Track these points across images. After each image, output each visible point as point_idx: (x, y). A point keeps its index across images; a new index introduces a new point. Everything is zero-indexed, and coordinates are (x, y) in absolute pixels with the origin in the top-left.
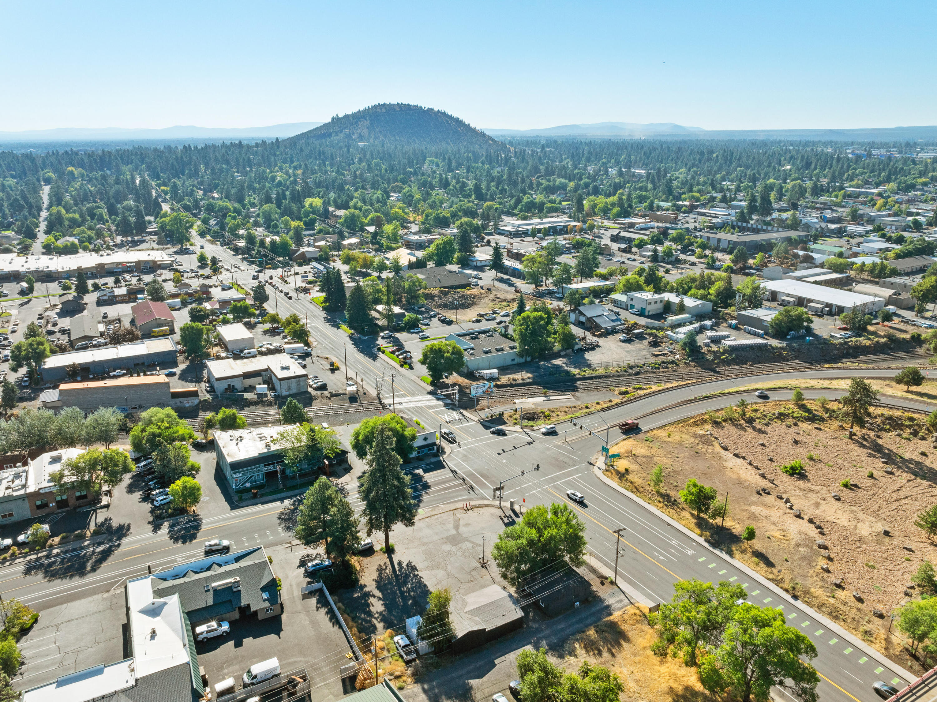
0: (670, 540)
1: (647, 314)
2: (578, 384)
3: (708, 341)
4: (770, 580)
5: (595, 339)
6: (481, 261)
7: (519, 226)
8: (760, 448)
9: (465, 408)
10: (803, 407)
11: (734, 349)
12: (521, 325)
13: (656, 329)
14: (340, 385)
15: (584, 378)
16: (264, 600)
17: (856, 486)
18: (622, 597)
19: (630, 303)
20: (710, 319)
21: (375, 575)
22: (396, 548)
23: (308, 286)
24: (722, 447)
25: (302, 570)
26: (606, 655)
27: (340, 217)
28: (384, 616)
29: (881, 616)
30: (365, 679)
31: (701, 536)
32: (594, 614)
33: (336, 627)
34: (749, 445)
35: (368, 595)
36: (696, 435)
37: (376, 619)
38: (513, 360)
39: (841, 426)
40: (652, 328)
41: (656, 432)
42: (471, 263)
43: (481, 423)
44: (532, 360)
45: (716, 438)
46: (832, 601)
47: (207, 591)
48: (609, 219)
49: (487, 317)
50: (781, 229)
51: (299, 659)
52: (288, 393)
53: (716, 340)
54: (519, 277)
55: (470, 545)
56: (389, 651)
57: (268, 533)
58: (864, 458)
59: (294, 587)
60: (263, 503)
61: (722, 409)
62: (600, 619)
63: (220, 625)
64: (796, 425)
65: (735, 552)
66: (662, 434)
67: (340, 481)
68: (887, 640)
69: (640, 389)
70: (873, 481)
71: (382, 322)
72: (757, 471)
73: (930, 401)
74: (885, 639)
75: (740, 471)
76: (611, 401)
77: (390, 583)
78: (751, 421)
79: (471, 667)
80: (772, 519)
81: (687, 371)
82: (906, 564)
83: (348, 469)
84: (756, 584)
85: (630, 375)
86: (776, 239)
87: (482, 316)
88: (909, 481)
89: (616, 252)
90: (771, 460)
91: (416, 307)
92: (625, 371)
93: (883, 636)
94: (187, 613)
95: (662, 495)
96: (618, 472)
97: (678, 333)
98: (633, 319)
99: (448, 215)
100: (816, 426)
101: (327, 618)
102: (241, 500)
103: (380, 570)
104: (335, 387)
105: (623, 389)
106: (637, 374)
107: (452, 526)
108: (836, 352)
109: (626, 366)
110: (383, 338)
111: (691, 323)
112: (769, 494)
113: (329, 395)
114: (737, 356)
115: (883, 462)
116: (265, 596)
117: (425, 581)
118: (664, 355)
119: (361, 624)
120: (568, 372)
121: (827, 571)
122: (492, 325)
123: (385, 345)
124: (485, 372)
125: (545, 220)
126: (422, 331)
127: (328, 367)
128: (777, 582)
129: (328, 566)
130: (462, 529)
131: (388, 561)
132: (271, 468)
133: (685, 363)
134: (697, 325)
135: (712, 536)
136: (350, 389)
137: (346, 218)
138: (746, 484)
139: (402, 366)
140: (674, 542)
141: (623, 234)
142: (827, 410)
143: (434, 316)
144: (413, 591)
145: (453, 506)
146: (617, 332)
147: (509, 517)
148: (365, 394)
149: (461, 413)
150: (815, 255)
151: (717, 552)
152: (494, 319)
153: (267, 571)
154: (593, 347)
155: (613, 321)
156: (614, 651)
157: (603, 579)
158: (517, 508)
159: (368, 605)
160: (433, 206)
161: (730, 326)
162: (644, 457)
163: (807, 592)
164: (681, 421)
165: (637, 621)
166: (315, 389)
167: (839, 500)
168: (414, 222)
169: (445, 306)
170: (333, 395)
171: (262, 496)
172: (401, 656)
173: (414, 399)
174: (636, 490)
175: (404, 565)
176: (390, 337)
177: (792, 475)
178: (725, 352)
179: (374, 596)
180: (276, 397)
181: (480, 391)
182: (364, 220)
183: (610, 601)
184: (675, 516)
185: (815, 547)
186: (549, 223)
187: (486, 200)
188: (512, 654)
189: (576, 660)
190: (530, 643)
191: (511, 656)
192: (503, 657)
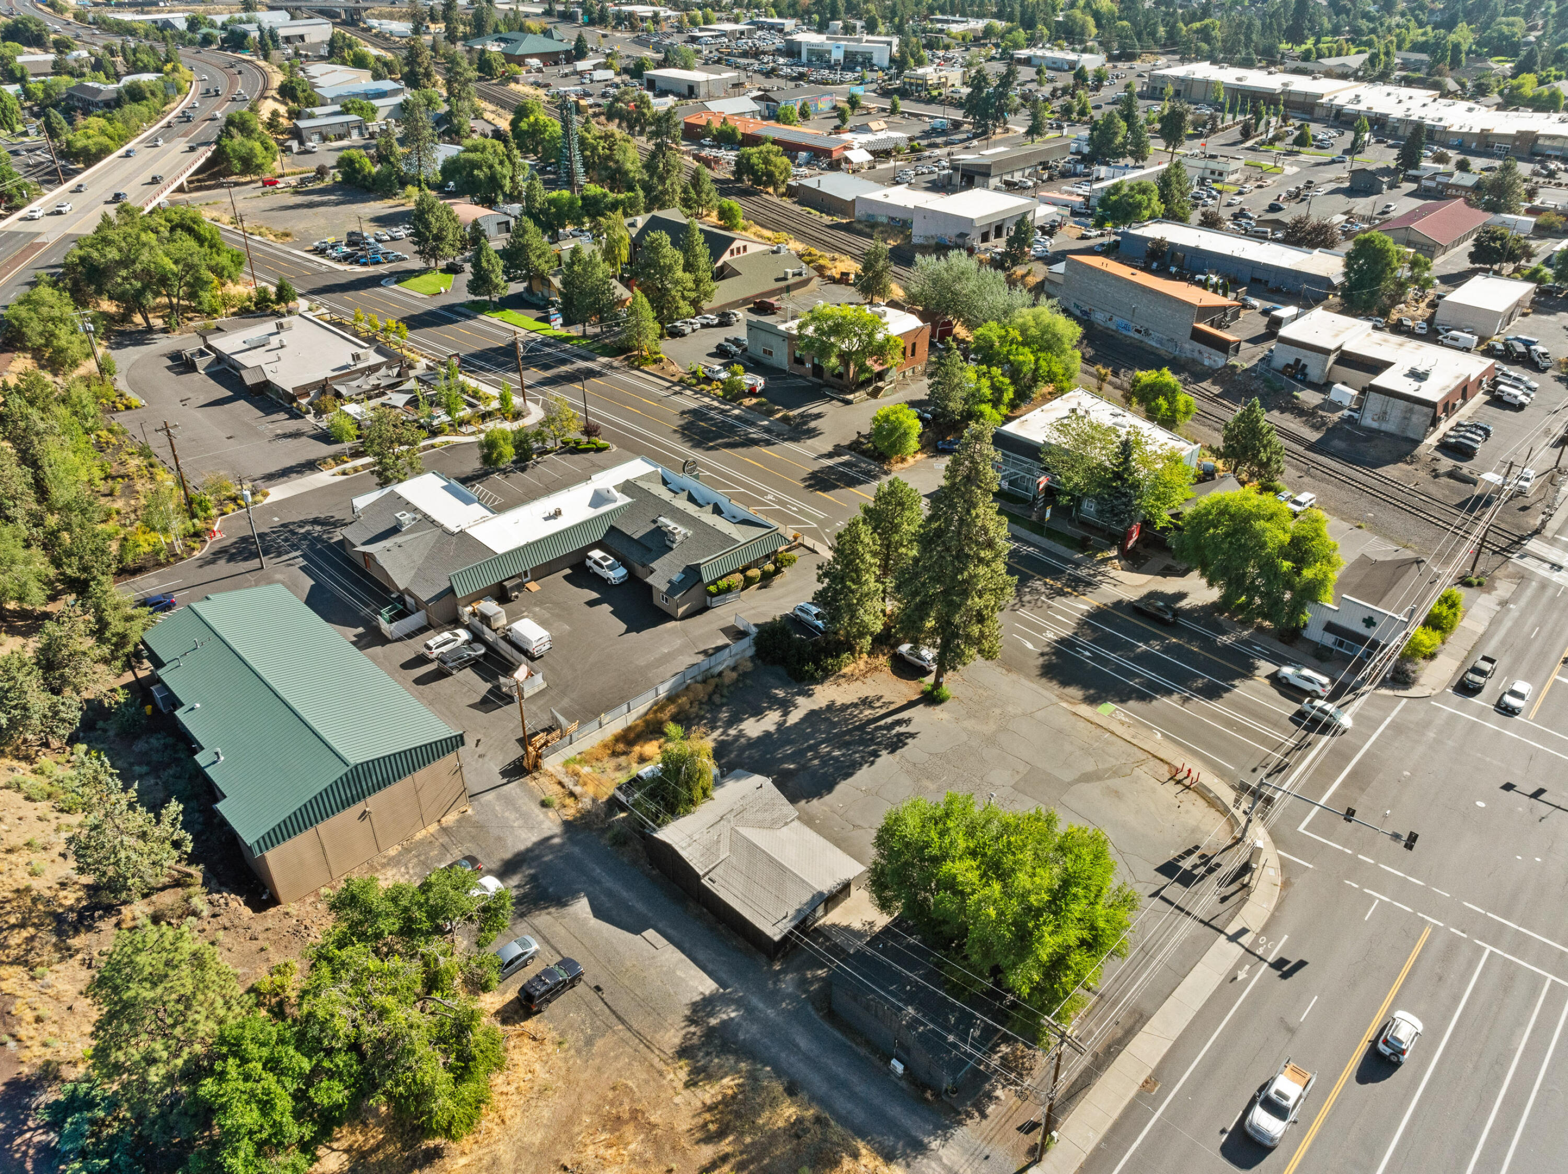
21: (847, 700)
28: (737, 740)
35: (786, 705)
37: (724, 733)
52: (1375, 425)
67: (1120, 573)
77: (834, 725)
79: (626, 895)
83: (1171, 573)
107: (1090, 768)
113: (1445, 470)
117: (863, 772)
130: (1088, 788)
131: (900, 704)
144: (825, 761)
148: (1525, 509)
156: (727, 1168)
159: (758, 713)
170: (1453, 474)
175: (901, 730)
179: (785, 716)
183: (945, 1151)
188: (679, 955)
189: (679, 1085)
190: (722, 984)
191: (670, 956)
192: (665, 942)
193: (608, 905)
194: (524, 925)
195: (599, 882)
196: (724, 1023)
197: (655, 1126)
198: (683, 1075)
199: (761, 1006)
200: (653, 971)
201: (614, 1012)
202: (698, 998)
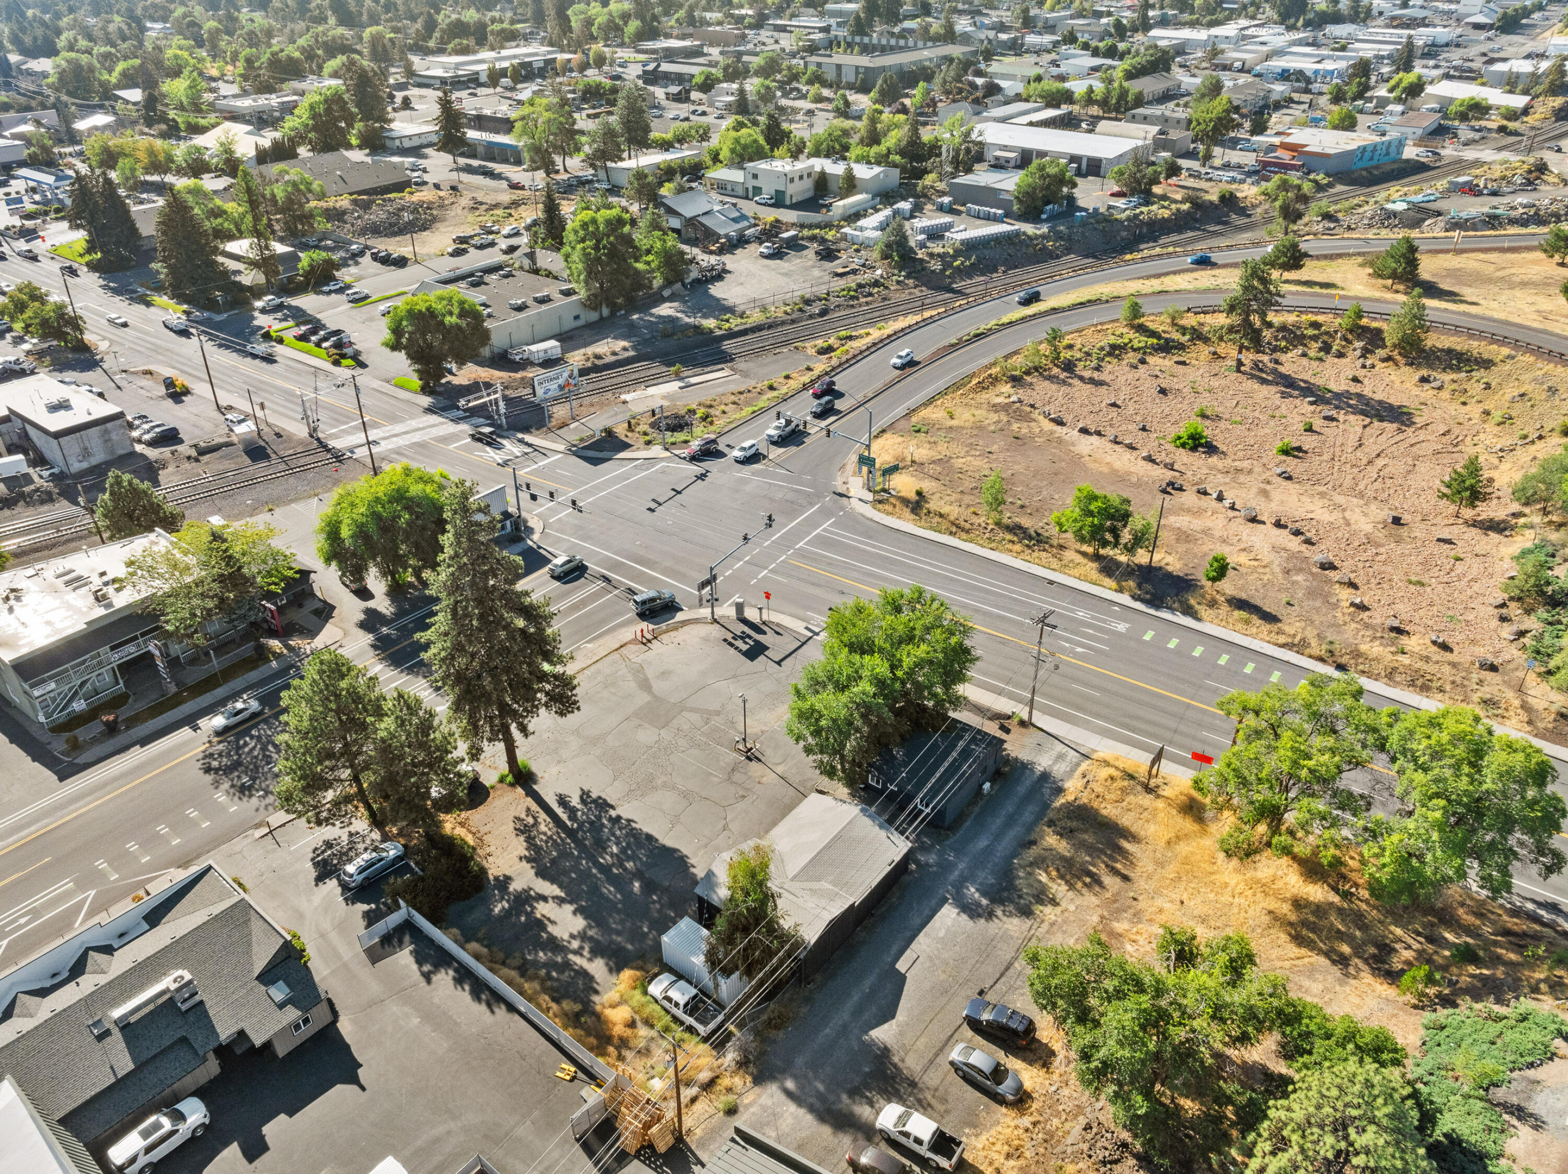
0: (1073, 611)
1: (788, 202)
2: (727, 345)
3: (923, 237)
4: (1283, 646)
5: (713, 259)
6: (410, 137)
7: (458, 66)
8: (1113, 412)
9: (526, 429)
10: (1142, 329)
11: (970, 246)
12: (583, 240)
13: (818, 226)
14: (209, 426)
15: (732, 335)
16: (281, 1006)
17: (1299, 449)
18: (1060, 747)
19: (751, 183)
20: (904, 199)
21: (519, 846)
22: (535, 768)
23: (29, 224)
24: (1053, 420)
25: (332, 885)
26: (1108, 880)
27: (45, 75)
28: (591, 939)
29: (1493, 668)
30: (647, 1126)
31: (1120, 590)
32: (1028, 798)
33: (501, 1011)
34: (1091, 408)
35: (525, 899)
36: (995, 408)
37: (578, 952)
38: (577, 318)
39: (1215, 353)
40: (810, 227)
41: (925, 413)
42: (388, 143)
43: (575, 454)
44: (613, 314)
45: (1032, 406)
46: (1405, 660)
47: (100, 1038)
48: (622, 45)
49: (476, 241)
50: (930, 44)
51: (440, 1130)
52: (85, 465)
53: (935, 234)
54: (505, 161)
55: (695, 718)
56: (649, 1024)
57: (193, 814)
58: (1277, 399)
59: (334, 936)
60: (144, 742)
61: (1016, 353)
62: (1046, 806)
63: (179, 1117)
64: (1143, 361)
65: (1197, 607)
66: (934, 414)
67: (319, 642)
68: (1525, 706)
69: (850, 338)
70: (1315, 437)
71: (249, 277)
72: (1135, 453)
73: (1324, 291)
74: (1522, 707)
75: (1108, 459)
76: (809, 369)
77: (564, 854)
78: (1069, 366)
79: (856, 998)
80: (1217, 534)
81: (905, 296)
82: (1460, 568)
83: (325, 612)
84: (1269, 662)
85: (811, 317)
86: (931, 60)
87: (463, 240)
88: (1365, 427)
89: (664, 103)
90: (1144, 429)
91: (312, 240)
92: (800, 310)
93: (1517, 703)
94: (62, 1121)
95: (1011, 529)
96: (905, 501)
97: (861, 229)
98: (770, 215)
99: (297, 54)
100: (1176, 358)
101: (464, 996)
102: (75, 746)
103: (525, 830)
104: (197, 432)
105: (820, 343)
106: (824, 313)
107: (633, 685)
108: (1124, 234)
109: (797, 300)
110: (263, 311)
111: (877, 211)
112: (1181, 489)
113: (194, 453)
114: (979, 260)
115: (1311, 403)
116: (279, 992)
117: (646, 826)
118: (854, 272)
119: (549, 977)
120: (697, 328)
121: (1362, 607)
122: (493, 257)
123: (277, 326)
124: (534, 348)
125: (504, 53)
126: (349, 287)
127: (162, 391)
128: (1299, 647)
129: (398, 858)
130: (659, 687)
131: (530, 802)
132: (131, 651)
133: (898, 282)
134: (888, 212)
135: (1139, 586)
136: (240, 429)
137: (62, 74)
138: (1134, 480)
139: (336, 363)
140: (1081, 614)
141: (665, 67)
142: (1183, 330)
143: (361, 253)
144: (629, 859)
145: (611, 642)
146: (748, 242)
147: (744, 637)
148: (278, 435)
149: (521, 441)
150: (1003, 84)
151: (1165, 615)
152: (492, 244)
153: (256, 926)
154: (719, 275)
155: (735, 220)
156: (1118, 866)
157: (1002, 719)
158: (751, 614)
159: (540, 925)
160: (252, 39)
161: (941, 208)
162: (934, 462)
163: (1357, 654)
164: (956, 386)
165: (1123, 790)
166: (153, 443)
167: (1289, 478)
168: (222, 77)
169: (376, 230)
170: (202, 452)
171: (132, 722)
172: (690, 1029)
173: (398, 428)
174: (957, 528)
175: (575, 801)
176: (279, 307)
177: (1194, 449)
178: (958, 253)
179: (544, 899)
180: (57, 478)
181: (553, 386)
182: (106, 76)
183: (1043, 762)
184: (1055, 563)
185: (1315, 570)
186: (515, 57)
187: (363, 26)
188: (921, 937)
189: (1058, 910)
190: (944, 901)
191: (923, 944)
192: (908, 952)
193: (874, 1010)
194: (925, 1078)
195: (845, 1027)
196: (984, 894)
197: (1102, 917)
198: (1048, 909)
199: (957, 873)
200: (946, 955)
201: (1002, 975)
202: (964, 917)
